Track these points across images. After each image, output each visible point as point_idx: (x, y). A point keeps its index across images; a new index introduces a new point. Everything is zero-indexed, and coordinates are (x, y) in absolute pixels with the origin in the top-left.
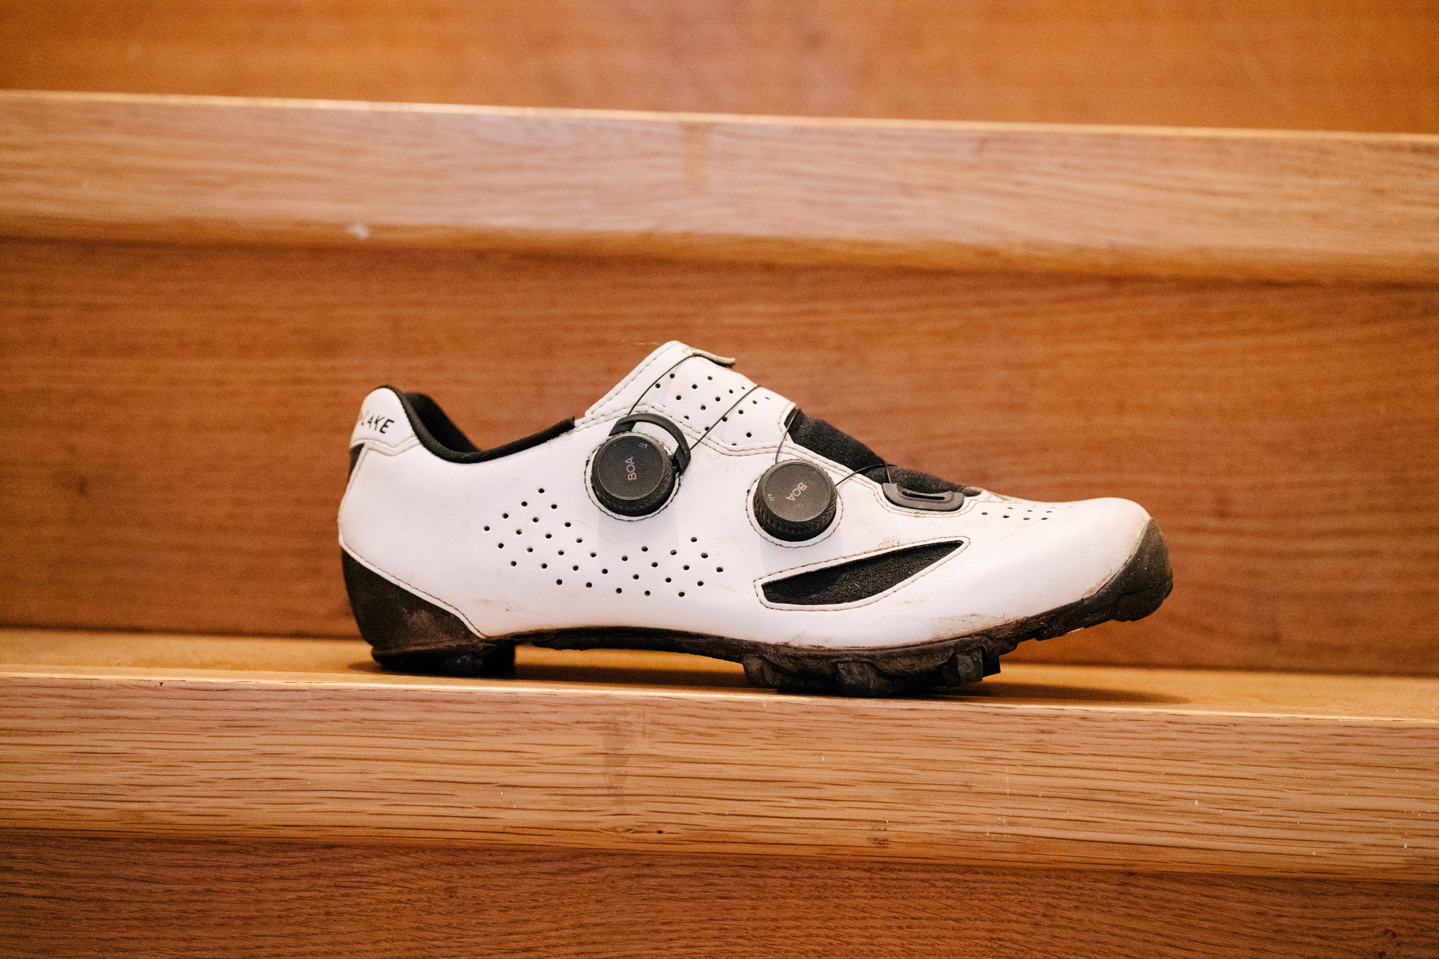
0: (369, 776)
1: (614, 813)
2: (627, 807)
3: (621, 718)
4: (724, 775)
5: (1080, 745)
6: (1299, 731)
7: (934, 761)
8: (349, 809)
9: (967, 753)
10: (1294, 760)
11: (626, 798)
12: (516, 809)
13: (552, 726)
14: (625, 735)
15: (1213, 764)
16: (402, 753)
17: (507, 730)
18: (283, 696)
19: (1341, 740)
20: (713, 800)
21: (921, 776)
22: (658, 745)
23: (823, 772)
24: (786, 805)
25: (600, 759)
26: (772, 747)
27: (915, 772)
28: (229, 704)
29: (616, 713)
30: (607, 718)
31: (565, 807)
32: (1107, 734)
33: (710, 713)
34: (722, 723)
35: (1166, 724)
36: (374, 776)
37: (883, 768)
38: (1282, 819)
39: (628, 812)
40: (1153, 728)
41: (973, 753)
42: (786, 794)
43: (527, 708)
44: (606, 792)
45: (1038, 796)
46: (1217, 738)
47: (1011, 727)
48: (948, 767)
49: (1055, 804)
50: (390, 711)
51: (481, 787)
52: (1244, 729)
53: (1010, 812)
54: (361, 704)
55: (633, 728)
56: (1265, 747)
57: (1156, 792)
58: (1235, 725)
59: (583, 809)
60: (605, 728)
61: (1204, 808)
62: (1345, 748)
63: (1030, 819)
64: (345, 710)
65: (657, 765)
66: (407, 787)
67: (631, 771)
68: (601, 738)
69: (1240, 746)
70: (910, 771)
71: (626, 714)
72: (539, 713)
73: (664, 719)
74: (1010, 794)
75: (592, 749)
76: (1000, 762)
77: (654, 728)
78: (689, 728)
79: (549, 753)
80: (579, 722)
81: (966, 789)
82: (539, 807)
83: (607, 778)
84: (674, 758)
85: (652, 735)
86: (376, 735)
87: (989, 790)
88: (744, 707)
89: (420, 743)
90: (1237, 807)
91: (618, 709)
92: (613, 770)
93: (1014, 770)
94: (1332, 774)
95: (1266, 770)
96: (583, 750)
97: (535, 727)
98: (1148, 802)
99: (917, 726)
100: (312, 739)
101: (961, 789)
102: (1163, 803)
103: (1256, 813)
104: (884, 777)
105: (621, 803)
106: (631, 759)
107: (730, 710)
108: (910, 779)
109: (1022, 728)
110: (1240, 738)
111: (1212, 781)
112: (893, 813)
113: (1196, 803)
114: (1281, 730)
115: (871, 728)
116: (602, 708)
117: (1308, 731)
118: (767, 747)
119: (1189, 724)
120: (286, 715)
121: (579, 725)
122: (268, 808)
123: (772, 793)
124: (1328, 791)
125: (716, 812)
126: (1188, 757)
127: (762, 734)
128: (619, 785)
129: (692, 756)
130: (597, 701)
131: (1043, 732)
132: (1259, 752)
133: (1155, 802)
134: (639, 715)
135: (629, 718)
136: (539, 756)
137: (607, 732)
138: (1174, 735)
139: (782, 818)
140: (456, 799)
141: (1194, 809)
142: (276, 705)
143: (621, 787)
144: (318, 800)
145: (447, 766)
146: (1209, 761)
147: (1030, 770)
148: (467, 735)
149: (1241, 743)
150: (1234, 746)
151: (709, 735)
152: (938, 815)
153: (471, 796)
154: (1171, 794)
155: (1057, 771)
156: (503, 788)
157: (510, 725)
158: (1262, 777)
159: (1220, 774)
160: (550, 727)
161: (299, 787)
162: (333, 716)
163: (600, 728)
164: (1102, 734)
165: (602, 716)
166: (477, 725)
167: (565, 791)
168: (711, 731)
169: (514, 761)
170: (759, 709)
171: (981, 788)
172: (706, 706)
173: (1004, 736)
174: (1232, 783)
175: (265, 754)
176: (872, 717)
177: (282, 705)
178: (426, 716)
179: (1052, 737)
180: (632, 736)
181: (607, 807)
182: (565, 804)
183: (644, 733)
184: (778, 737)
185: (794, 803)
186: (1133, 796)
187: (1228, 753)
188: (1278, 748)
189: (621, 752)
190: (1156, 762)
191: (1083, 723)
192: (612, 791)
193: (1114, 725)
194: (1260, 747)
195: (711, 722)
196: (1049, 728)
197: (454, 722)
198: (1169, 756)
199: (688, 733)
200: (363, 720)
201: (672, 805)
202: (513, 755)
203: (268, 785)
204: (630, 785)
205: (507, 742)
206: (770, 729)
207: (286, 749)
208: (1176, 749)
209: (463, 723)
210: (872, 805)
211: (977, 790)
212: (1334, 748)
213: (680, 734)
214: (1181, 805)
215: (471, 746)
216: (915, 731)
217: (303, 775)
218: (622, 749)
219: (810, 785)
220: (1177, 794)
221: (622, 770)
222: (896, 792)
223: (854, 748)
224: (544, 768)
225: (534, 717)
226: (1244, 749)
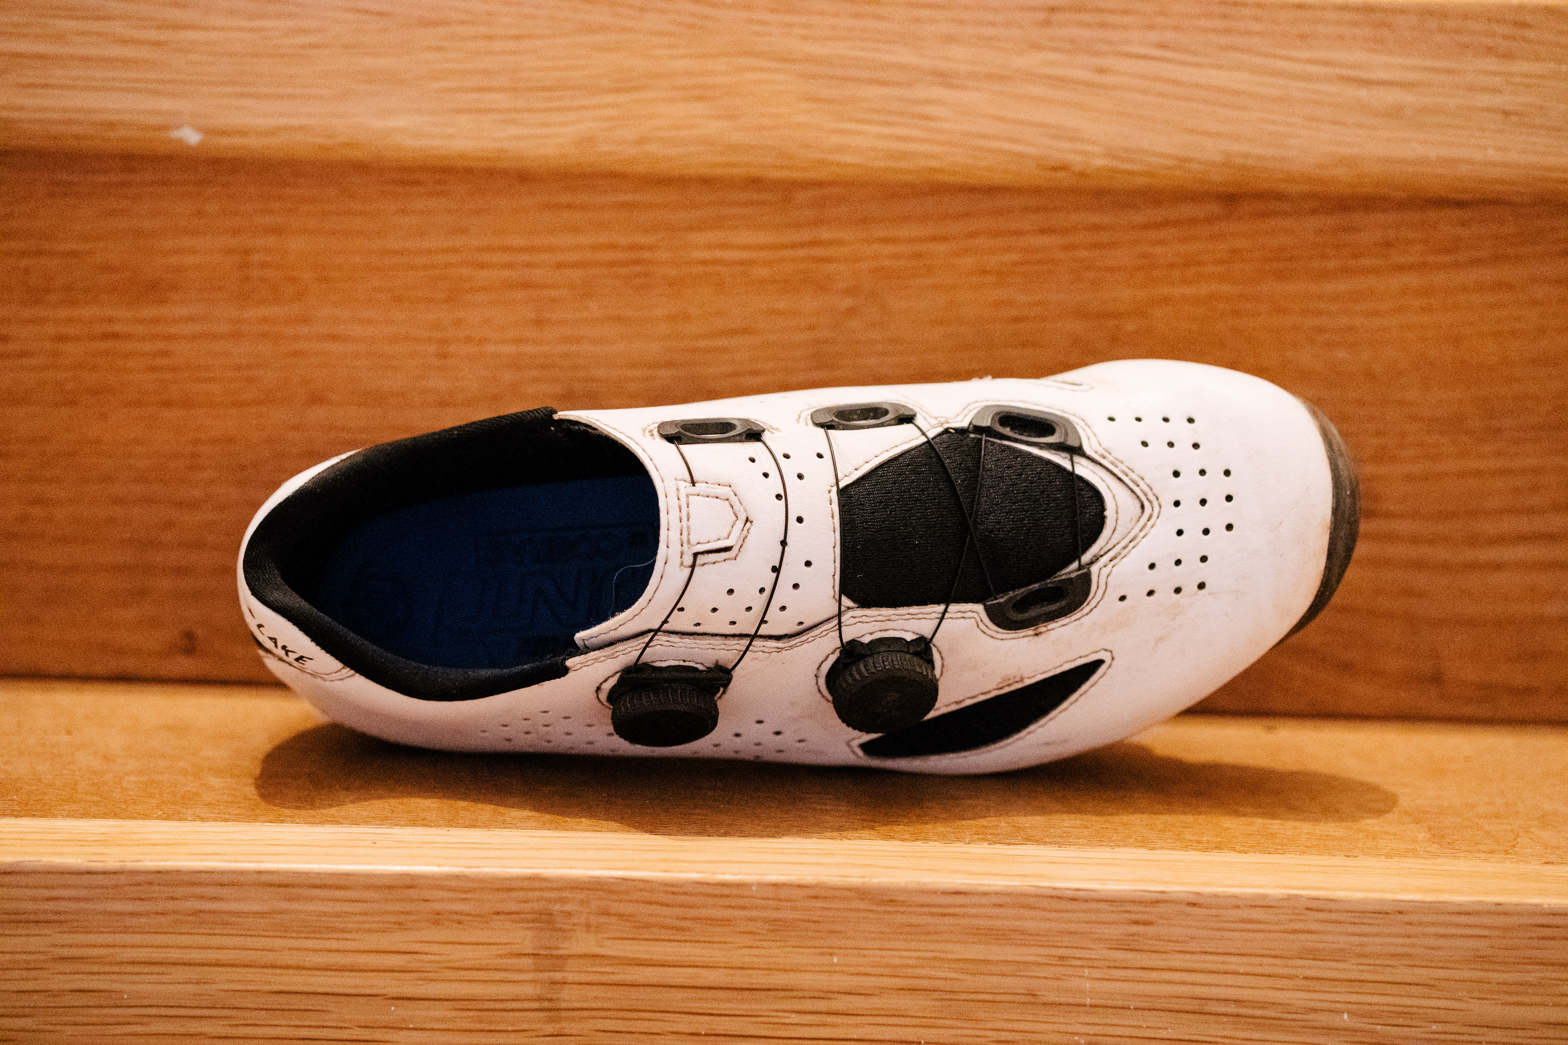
0: (207, 987)
1: (547, 1033)
2: (565, 1025)
3: (557, 907)
4: (700, 982)
5: (1186, 939)
6: (1486, 920)
7: (987, 962)
8: (182, 1030)
9: (1032, 950)
10: (1482, 960)
11: (564, 1014)
12: (412, 1029)
13: (463, 918)
14: (561, 930)
15: (1370, 965)
16: (252, 956)
17: (400, 924)
18: (85, 880)
19: (1548, 932)
20: (683, 1016)
21: (970, 981)
22: (609, 943)
23: (835, 977)
24: (783, 1021)
25: (528, 962)
26: (764, 944)
27: (961, 976)
28: (13, 892)
29: (550, 900)
30: (536, 906)
31: (479, 1026)
32: (1228, 925)
33: (680, 899)
34: (693, 913)
35: (1307, 912)
36: (215, 987)
37: (917, 971)
38: (1461, 1038)
39: (567, 1031)
40: (1289, 917)
41: (1040, 951)
42: (782, 1007)
43: (427, 894)
44: (536, 1005)
45: (1129, 1008)
46: (1374, 930)
47: (1093, 917)
48: (1006, 969)
49: (1152, 1019)
50: (237, 900)
51: (362, 1000)
52: (1414, 918)
53: (1092, 1030)
54: (198, 890)
55: (575, 920)
56: (1441, 942)
57: (1292, 1002)
58: (1400, 912)
59: (504, 1028)
60: (533, 921)
61: (1356, 1023)
62: (1547, 943)
63: (1118, 1039)
64: (172, 898)
65: (608, 969)
66: (261, 1002)
67: (570, 977)
68: (529, 933)
69: (1408, 941)
70: (954, 975)
71: (563, 901)
72: (443, 900)
73: (616, 907)
74: (1091, 1006)
75: (516, 949)
76: (1079, 963)
77: (603, 919)
78: (652, 920)
79: (459, 954)
80: (498, 913)
81: (1032, 999)
82: (444, 1026)
83: (539, 986)
84: (629, 959)
85: (598, 928)
86: (217, 931)
87: (1063, 1000)
88: (726, 891)
89: (279, 943)
90: (1401, 1021)
91: (552, 895)
92: (546, 975)
93: (1097, 974)
94: (1531, 978)
95: (1441, 973)
96: (507, 949)
97: (437, 919)
98: (1279, 1015)
99: (964, 916)
100: (128, 939)
101: (1022, 999)
102: (1300, 1016)
103: (1427, 1030)
104: (916, 983)
105: (559, 1020)
106: (571, 961)
107: (708, 895)
108: (956, 986)
109: (1113, 917)
110: (1409, 929)
111: (1367, 987)
112: (933, 1031)
113: (1345, 1016)
114: (1463, 919)
115: (902, 919)
116: (530, 894)
117: (1500, 921)
118: (759, 943)
119: (1338, 911)
120: (90, 906)
121: (499, 917)
122: (69, 1030)
123: (764, 1005)
124: (1527, 999)
125: (687, 1031)
126: (1338, 955)
127: (752, 926)
128: (555, 996)
129: (655, 957)
130: (525, 884)
131: (1136, 923)
132: (1432, 948)
133: (1290, 1016)
134: (582, 902)
135: (567, 907)
136: (444, 958)
137: (537, 925)
138: (1313, 926)
139: (780, 1038)
140: (328, 1017)
141: (1342, 1024)
142: (73, 893)
143: (558, 999)
144: (137, 1020)
145: (316, 973)
146: (1364, 961)
147: (1118, 973)
148: (343, 931)
149: (1409, 937)
150: (1401, 941)
151: (683, 929)
152: (988, 1033)
153: (353, 1012)
154: (1311, 1004)
155: (1154, 975)
156: (394, 1001)
157: (402, 918)
158: (1437, 983)
159: (1375, 977)
160: (459, 920)
161: (111, 1003)
162: (159, 907)
163: (528, 921)
164: (1219, 925)
165: (530, 905)
166: (357, 918)
167: (480, 1005)
168: (683, 924)
169: (409, 964)
170: (746, 893)
171: (1052, 997)
172: (674, 889)
173: (1082, 927)
174: (1395, 989)
175: (63, 959)
176: (903, 904)
177: (83, 893)
178: (284, 905)
179: (1150, 930)
180: (572, 930)
181: (539, 1026)
182: (481, 1022)
183: (588, 926)
184: (773, 931)
185: (795, 1018)
186: (1259, 1008)
187: (1392, 950)
188: (1460, 942)
189: (555, 952)
190: (1290, 962)
191: (1190, 910)
192: (546, 1004)
193: (1233, 913)
194: (1432, 942)
195: (679, 911)
196: (1146, 917)
197: (325, 914)
198: (1313, 955)
199: (647, 926)
200: (197, 913)
201: (628, 1023)
202: (408, 957)
203: (68, 1000)
204: (569, 996)
205: (398, 940)
206: (765, 920)
207: (95, 952)
208: (1317, 945)
209: (337, 915)
210: (901, 1021)
211: (1045, 1000)
212: (1533, 943)
213: (638, 928)
214: (1323, 1019)
215: (347, 945)
216: (963, 921)
217: (118, 987)
218: (558, 948)
219: (816, 994)
220: (1318, 1005)
221: (558, 976)
222: (938, 1003)
223: (878, 944)
224: (451, 974)
225: (436, 906)
226: (1413, 946)
